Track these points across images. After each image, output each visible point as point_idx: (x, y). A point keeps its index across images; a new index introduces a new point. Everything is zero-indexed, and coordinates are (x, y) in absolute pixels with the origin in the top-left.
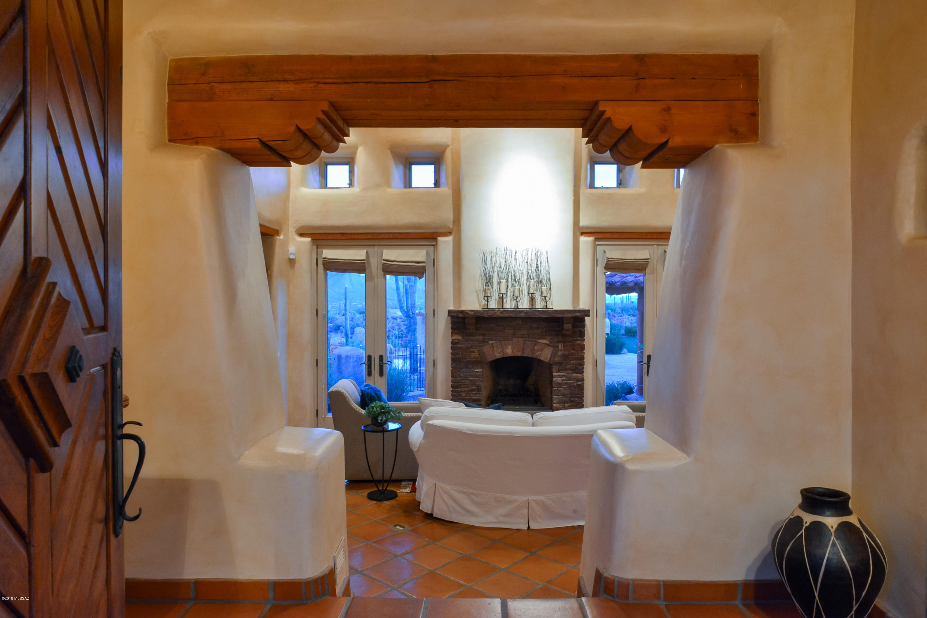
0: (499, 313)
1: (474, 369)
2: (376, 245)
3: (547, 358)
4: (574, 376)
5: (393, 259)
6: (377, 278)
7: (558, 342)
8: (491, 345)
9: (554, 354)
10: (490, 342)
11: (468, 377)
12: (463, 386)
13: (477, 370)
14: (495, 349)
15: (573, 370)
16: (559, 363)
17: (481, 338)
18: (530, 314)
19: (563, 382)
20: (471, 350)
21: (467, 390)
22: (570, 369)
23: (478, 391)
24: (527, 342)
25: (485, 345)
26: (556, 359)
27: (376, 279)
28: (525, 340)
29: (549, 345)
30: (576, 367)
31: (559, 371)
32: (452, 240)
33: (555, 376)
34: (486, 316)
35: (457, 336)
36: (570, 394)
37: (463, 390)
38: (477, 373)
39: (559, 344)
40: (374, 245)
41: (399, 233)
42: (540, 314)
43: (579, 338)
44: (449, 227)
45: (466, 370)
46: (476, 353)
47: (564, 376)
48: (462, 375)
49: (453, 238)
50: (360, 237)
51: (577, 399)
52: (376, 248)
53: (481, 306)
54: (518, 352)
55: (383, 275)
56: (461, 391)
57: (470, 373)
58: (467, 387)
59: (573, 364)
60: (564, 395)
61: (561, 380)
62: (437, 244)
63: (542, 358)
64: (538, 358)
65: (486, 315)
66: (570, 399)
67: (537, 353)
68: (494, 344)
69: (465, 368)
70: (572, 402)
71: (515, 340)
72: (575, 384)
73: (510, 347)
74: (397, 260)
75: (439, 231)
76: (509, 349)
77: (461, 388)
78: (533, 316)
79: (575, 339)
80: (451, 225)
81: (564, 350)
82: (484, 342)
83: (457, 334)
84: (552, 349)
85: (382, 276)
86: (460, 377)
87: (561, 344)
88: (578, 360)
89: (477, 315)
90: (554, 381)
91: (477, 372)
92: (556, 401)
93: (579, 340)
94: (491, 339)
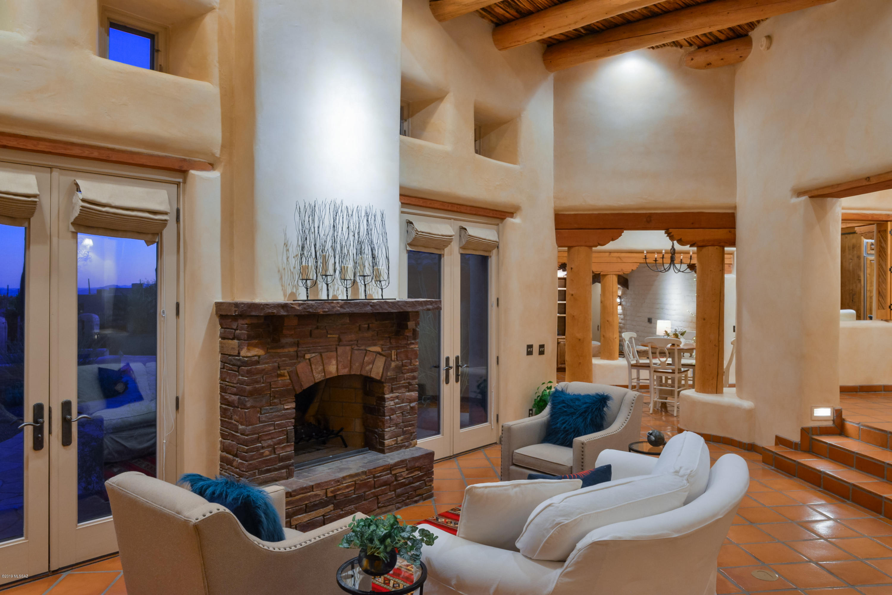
0: (339, 307)
1: (283, 404)
2: (57, 167)
3: (378, 373)
4: (407, 395)
5: (104, 201)
6: (58, 237)
7: (390, 349)
8: (308, 360)
9: (386, 367)
10: (308, 356)
11: (273, 421)
12: (265, 438)
13: (287, 406)
14: (313, 367)
15: (406, 387)
16: (393, 380)
17: (292, 350)
18: (378, 307)
19: (396, 407)
20: (279, 372)
21: (272, 443)
22: (404, 387)
23: (287, 442)
24: (356, 352)
25: (299, 362)
26: (389, 374)
27: (55, 239)
28: (353, 349)
29: (380, 354)
30: (409, 383)
31: (392, 391)
32: (219, 179)
33: (388, 398)
34: (322, 313)
35: (257, 349)
36: (403, 422)
37: (265, 444)
38: (288, 411)
39: (391, 352)
40: (51, 168)
41: (112, 150)
42: (389, 307)
43: (413, 341)
44: (213, 155)
45: (271, 409)
46: (286, 376)
47: (397, 397)
48: (264, 419)
49: (222, 175)
50: (21, 144)
51: (410, 428)
52: (56, 174)
53: (286, 296)
54: (345, 368)
55: (73, 232)
56: (263, 448)
57: (277, 413)
58: (272, 438)
59: (407, 379)
60: (396, 425)
61: (394, 404)
62: (185, 182)
63: (373, 375)
64: (369, 375)
65: (320, 311)
66: (403, 429)
67: (368, 368)
68: (312, 359)
69: (268, 406)
70: (404, 433)
71: (340, 350)
72: (409, 407)
73: (334, 362)
74: (113, 205)
75: (191, 158)
76: (333, 365)
77: (262, 442)
78: (381, 311)
79: (409, 342)
80: (217, 152)
81: (397, 360)
82: (298, 356)
83: (255, 346)
84: (384, 359)
85: (70, 235)
86: (261, 422)
87: (394, 351)
88: (411, 372)
89: (309, 312)
90: (387, 407)
91: (287, 409)
92: (388, 436)
93: (413, 344)
94: (309, 352)
